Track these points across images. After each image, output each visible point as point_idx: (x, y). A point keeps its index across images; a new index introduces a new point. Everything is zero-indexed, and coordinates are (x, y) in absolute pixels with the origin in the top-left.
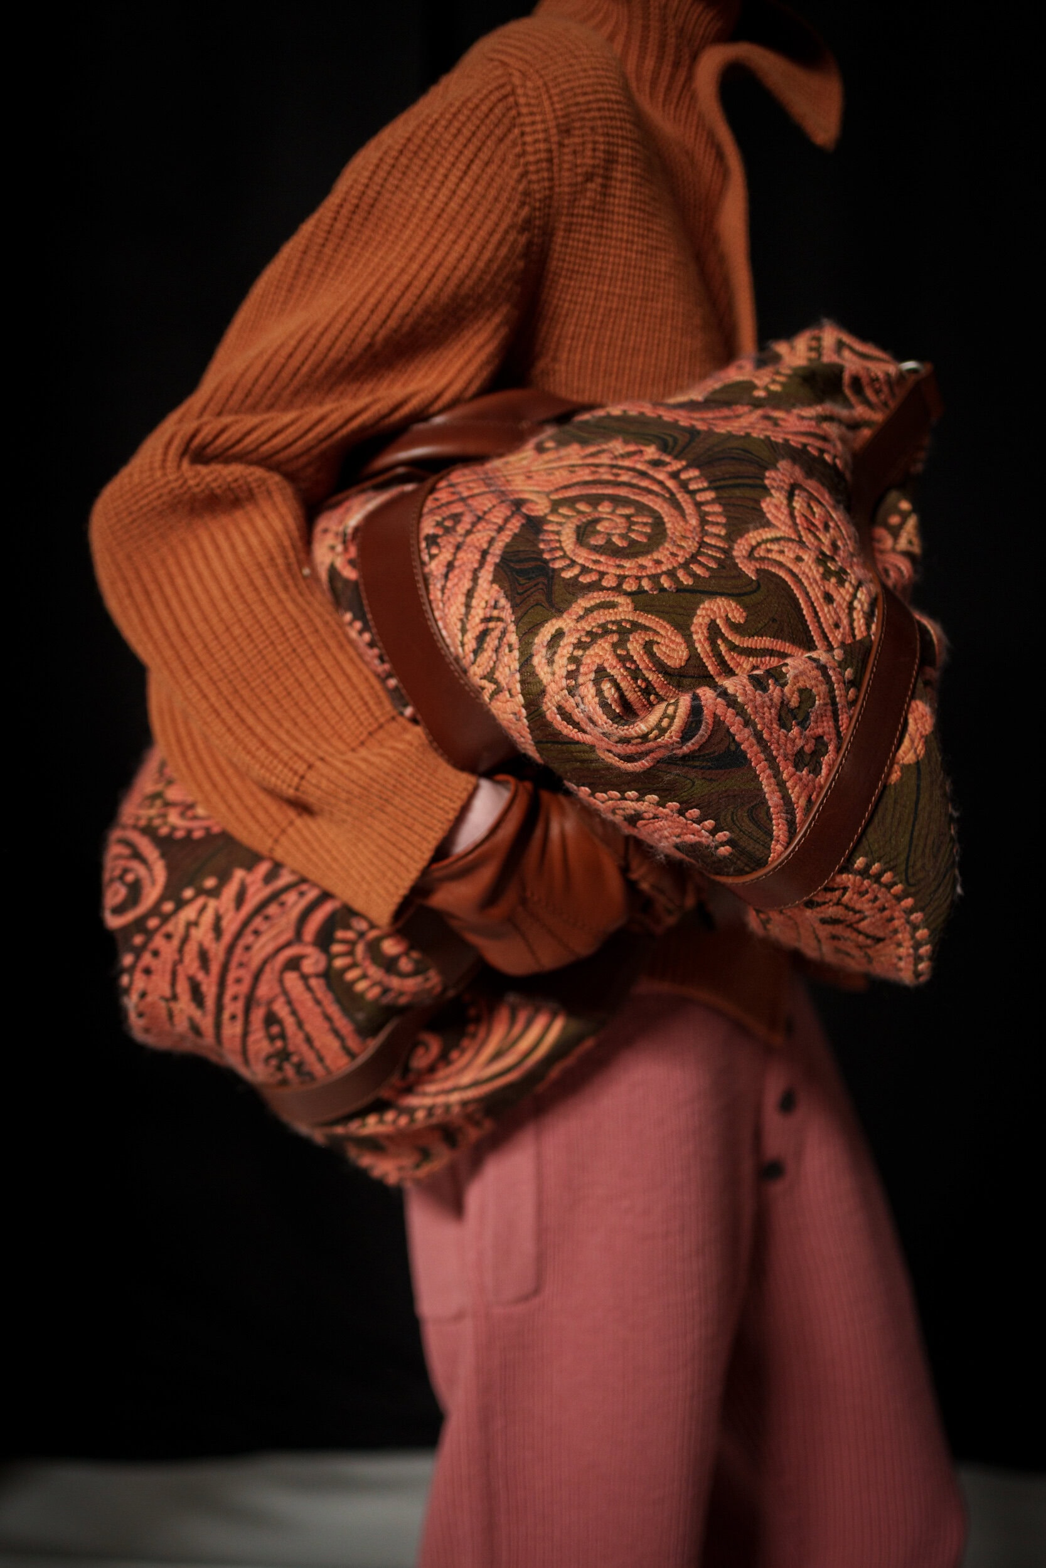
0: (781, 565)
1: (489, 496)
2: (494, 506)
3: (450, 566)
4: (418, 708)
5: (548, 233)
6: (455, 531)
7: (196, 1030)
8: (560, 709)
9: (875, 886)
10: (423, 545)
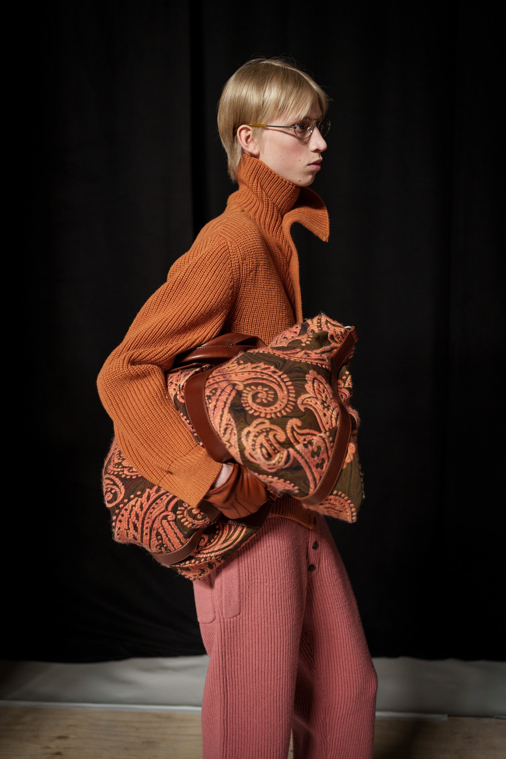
0: (311, 406)
1: (225, 382)
2: (227, 386)
3: (215, 406)
4: (203, 442)
5: (238, 288)
6: (216, 395)
7: (135, 538)
8: (250, 454)
9: (340, 498)
10: (206, 398)
